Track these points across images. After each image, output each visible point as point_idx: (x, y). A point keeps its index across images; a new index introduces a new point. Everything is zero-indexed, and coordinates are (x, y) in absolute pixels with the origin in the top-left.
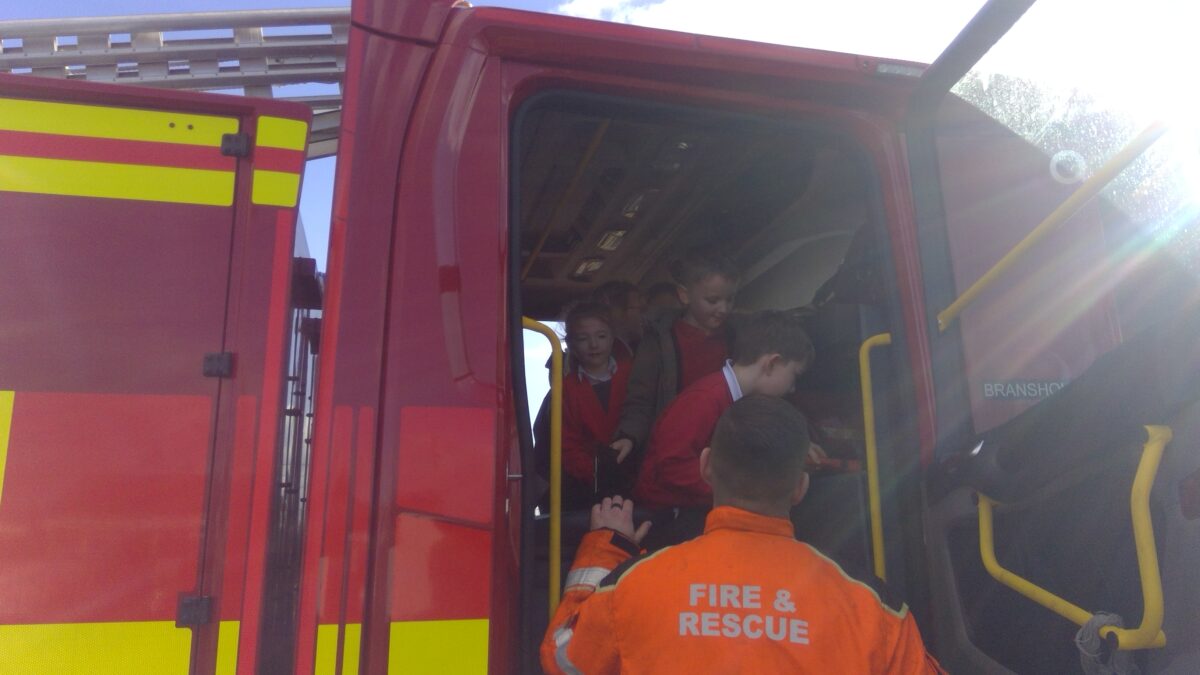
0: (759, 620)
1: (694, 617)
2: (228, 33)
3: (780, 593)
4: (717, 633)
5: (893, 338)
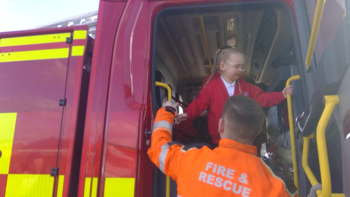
5: (301, 77)
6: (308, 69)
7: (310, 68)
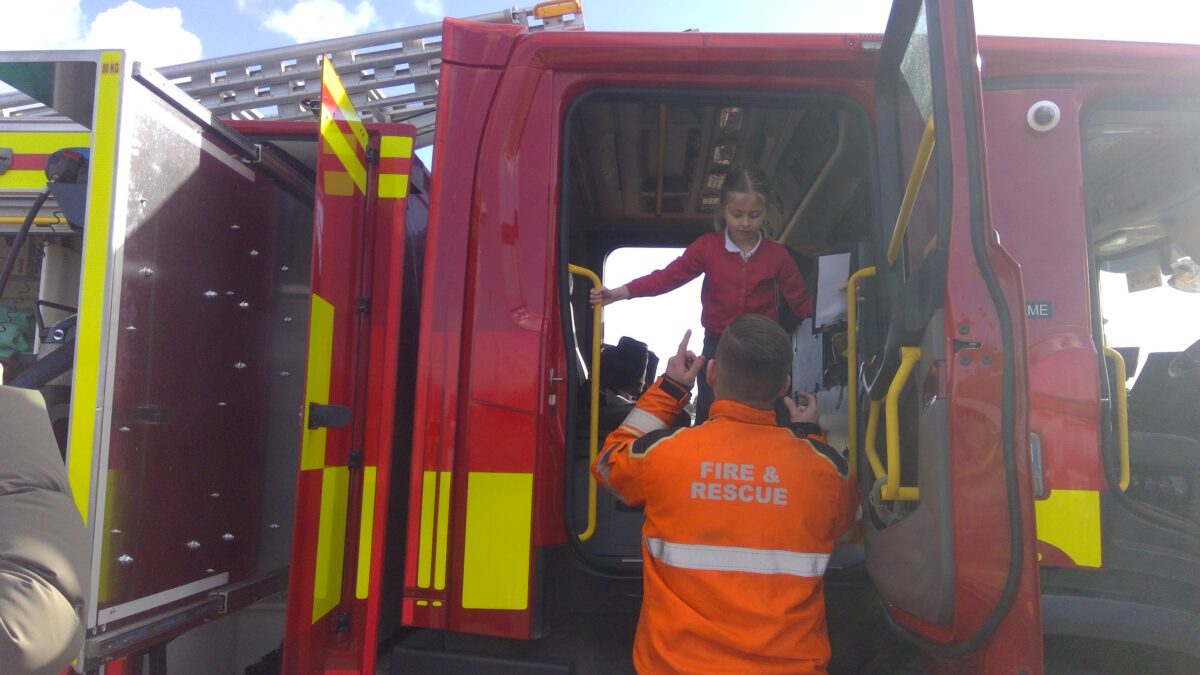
0: (751, 489)
1: (703, 486)
2: (399, 45)
3: (768, 469)
4: (719, 498)
5: (877, 272)
6: (891, 265)
7: (895, 266)
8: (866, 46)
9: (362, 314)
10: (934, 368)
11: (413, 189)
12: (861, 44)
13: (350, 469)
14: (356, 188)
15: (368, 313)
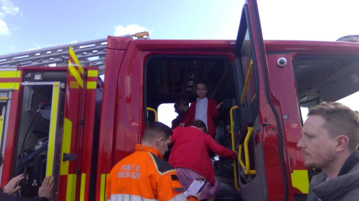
2: (94, 45)
5: (238, 107)
6: (242, 105)
7: (244, 105)
8: (231, 43)
9: (82, 125)
10: (258, 133)
11: (98, 86)
12: (229, 43)
13: (77, 174)
14: (80, 86)
15: (83, 125)
